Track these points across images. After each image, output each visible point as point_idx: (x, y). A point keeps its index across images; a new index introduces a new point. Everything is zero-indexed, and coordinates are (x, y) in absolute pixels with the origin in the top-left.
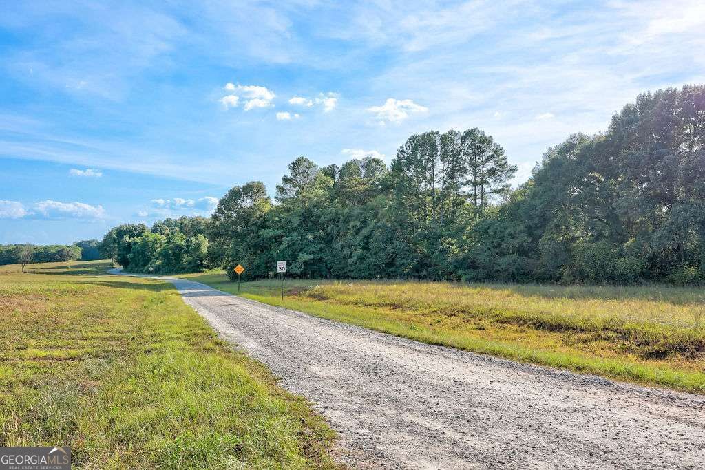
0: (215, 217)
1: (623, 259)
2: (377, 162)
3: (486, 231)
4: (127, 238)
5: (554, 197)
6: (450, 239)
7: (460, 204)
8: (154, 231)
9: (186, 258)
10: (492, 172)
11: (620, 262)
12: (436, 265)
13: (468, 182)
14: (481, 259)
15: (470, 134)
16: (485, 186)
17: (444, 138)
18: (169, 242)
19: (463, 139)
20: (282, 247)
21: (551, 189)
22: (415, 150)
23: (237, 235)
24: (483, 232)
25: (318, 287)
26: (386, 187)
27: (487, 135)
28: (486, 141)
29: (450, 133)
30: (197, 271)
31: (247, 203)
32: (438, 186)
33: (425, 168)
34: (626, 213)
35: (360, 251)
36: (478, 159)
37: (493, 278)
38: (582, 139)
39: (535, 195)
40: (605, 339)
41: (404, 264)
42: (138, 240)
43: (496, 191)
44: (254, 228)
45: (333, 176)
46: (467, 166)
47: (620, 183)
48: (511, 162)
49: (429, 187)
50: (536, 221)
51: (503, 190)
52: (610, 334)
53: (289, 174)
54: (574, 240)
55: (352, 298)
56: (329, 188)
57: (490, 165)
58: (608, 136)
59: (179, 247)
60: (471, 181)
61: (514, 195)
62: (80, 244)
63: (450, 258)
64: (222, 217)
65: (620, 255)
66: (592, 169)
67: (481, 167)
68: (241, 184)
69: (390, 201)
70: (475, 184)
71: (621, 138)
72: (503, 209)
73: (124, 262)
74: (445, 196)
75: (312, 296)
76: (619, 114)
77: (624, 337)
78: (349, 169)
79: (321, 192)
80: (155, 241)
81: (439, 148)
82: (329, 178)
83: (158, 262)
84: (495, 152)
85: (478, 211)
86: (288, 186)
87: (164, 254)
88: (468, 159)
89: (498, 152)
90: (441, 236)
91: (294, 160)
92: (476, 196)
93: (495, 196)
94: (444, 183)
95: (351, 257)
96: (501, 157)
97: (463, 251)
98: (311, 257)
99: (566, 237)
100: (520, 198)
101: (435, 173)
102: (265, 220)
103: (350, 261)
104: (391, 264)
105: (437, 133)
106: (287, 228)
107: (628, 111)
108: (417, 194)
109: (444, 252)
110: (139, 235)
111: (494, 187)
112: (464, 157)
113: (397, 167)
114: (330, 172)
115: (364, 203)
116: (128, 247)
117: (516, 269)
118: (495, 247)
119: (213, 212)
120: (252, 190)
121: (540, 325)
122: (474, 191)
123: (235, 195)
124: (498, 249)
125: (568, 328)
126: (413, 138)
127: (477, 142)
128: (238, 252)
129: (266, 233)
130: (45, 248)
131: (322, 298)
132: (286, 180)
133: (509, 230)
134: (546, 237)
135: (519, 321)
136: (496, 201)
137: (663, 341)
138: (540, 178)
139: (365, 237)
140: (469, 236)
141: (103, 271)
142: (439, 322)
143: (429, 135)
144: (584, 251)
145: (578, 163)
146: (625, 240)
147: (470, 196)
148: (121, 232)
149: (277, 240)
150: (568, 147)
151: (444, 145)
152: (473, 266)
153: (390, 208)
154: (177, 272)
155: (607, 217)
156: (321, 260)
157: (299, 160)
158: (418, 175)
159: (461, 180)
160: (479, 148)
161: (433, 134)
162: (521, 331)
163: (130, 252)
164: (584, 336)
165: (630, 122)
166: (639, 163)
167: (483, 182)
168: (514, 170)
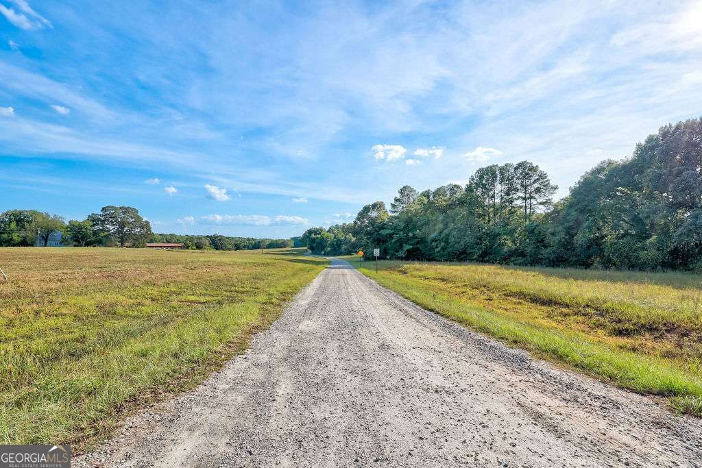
0: (355, 223)
1: (646, 252)
2: (457, 187)
3: (532, 232)
4: (313, 236)
5: (587, 206)
6: (505, 237)
7: (513, 213)
8: (329, 231)
9: (344, 247)
10: (538, 190)
11: (642, 254)
12: (494, 253)
13: (519, 198)
14: (528, 250)
15: (520, 165)
16: (532, 200)
17: (502, 169)
18: (335, 238)
19: (516, 169)
20: (393, 241)
21: (584, 200)
22: (481, 177)
23: (368, 233)
24: (531, 232)
25: (405, 266)
26: (461, 202)
27: (534, 165)
28: (533, 169)
29: (506, 165)
30: (348, 254)
31: (373, 214)
32: (498, 201)
33: (488, 190)
34: (648, 217)
35: (443, 244)
36: (527, 182)
37: (537, 263)
38: (610, 163)
39: (571, 206)
40: (584, 315)
41: (472, 253)
42: (319, 236)
43: (541, 203)
44: (377, 229)
45: (428, 197)
46: (519, 187)
47: (644, 194)
48: (552, 183)
49: (491, 202)
50: (571, 224)
51: (546, 202)
52: (589, 310)
53: (398, 196)
54: (603, 237)
55: (421, 274)
56: (424, 204)
57: (536, 185)
58: (633, 161)
59: (340, 240)
60: (521, 197)
61: (556, 206)
62: (293, 239)
63: (506, 249)
64: (359, 223)
65: (643, 249)
66: (618, 185)
67: (529, 187)
68: (371, 203)
69: (464, 212)
70: (525, 199)
71: (644, 160)
72: (547, 216)
73: (312, 248)
74: (502, 207)
75: (400, 271)
76: (643, 143)
77: (602, 315)
78: (438, 192)
79: (418, 207)
80: (327, 237)
81: (499, 176)
82: (424, 198)
83: (329, 249)
84: (540, 176)
85: (526, 217)
86: (398, 203)
87: (332, 244)
88: (520, 181)
89: (542, 176)
90: (499, 234)
91: (402, 187)
92: (526, 207)
93: (541, 207)
94: (502, 198)
95: (437, 247)
96: (545, 180)
97: (516, 245)
98: (411, 247)
99: (597, 235)
100: (560, 208)
101: (496, 192)
102: (384, 224)
103: (436, 250)
104: (464, 252)
105: (497, 165)
106: (396, 229)
107: (651, 139)
108: (482, 207)
109: (501, 245)
110: (320, 234)
111: (540, 200)
112: (517, 181)
113: (470, 189)
114: (426, 195)
115: (446, 213)
116: (313, 241)
117: (556, 257)
118: (539, 242)
119: (354, 220)
120: (377, 206)
121: (536, 300)
122: (524, 204)
123: (366, 209)
124: (541, 242)
125: (556, 303)
126: (480, 170)
127: (526, 170)
128: (368, 243)
129: (384, 232)
130: (276, 240)
131: (405, 273)
132: (396, 200)
133: (550, 230)
134: (580, 235)
135: (521, 295)
136: (541, 210)
137: (635, 320)
138: (575, 192)
139: (447, 235)
140: (520, 234)
141: (301, 253)
142: (463, 292)
143: (491, 167)
144: (611, 245)
145: (606, 181)
146: (649, 237)
147: (521, 207)
148: (310, 232)
149: (391, 236)
150: (599, 170)
151: (502, 173)
152: (523, 254)
153: (463, 216)
154: (339, 255)
155: (633, 220)
156: (418, 249)
157: (404, 187)
158: (483, 194)
159: (515, 196)
160: (527, 174)
161: (494, 166)
162: (520, 303)
163: (314, 243)
164: (566, 310)
165: (653, 148)
166: (660, 178)
167: (531, 197)
168: (556, 188)
